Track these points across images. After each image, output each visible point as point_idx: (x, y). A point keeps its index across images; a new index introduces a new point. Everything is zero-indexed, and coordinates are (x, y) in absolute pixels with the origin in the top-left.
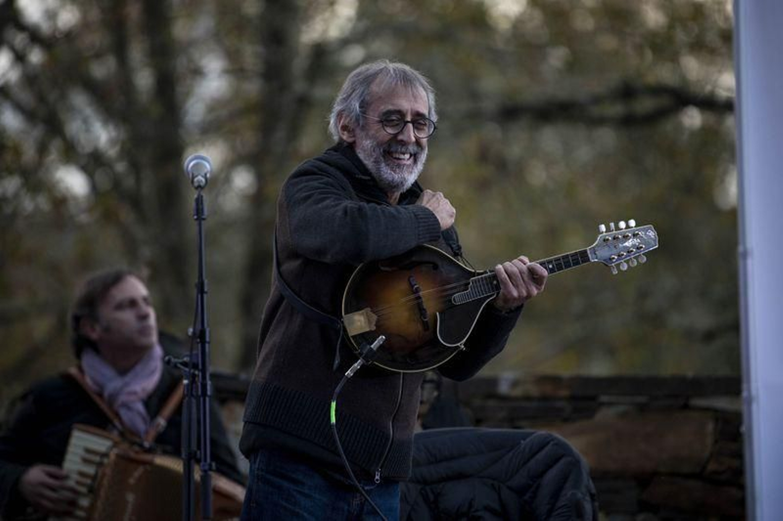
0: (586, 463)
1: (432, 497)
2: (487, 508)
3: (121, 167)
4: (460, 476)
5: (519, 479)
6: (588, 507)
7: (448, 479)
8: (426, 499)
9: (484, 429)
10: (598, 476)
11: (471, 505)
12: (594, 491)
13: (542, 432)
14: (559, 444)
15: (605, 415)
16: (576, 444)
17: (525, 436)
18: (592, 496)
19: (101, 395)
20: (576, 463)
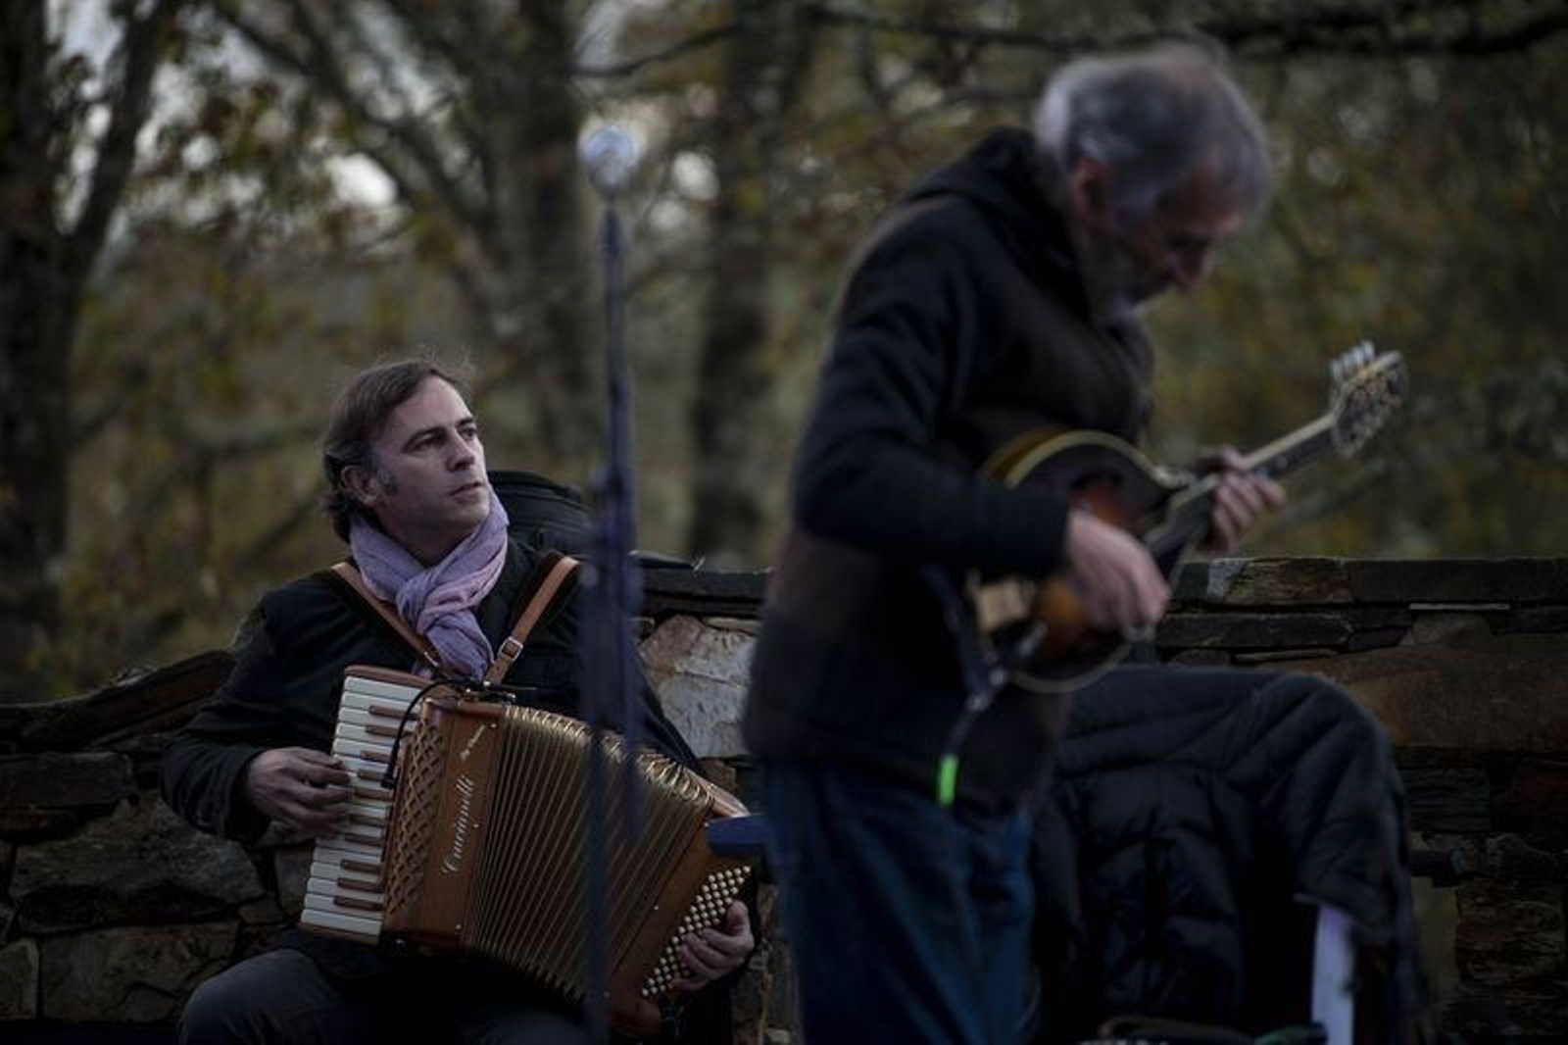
0: (1385, 732)
1: (1075, 804)
2: (1186, 825)
3: (455, 155)
4: (1130, 761)
5: (1250, 766)
6: (1389, 820)
7: (1108, 765)
8: (1063, 803)
9: (1176, 668)
10: (1411, 759)
11: (1153, 818)
12: (1401, 788)
13: (1296, 673)
14: (1330, 697)
15: (1425, 637)
16: (1363, 697)
17: (1261, 682)
18: (1398, 800)
19: (391, 606)
20: (1366, 734)
